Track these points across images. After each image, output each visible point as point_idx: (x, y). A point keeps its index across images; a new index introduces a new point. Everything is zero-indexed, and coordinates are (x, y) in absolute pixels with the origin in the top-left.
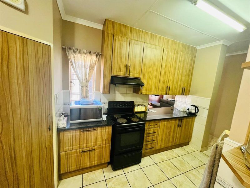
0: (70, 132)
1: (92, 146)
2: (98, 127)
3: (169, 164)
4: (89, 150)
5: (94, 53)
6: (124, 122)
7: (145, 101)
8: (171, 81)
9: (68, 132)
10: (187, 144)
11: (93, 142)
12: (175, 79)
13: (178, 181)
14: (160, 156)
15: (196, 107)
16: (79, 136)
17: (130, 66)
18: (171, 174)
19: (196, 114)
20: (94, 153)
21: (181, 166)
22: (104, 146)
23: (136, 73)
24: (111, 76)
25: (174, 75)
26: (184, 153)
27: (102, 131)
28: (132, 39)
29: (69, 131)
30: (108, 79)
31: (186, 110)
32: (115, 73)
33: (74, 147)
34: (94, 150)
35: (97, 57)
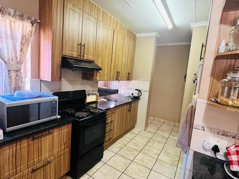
0: (11, 146)
1: (47, 157)
2: (55, 128)
3: (127, 149)
4: (42, 165)
5: (29, 18)
6: (85, 116)
7: (95, 89)
8: (120, 66)
9: (8, 147)
10: (133, 127)
11: (47, 151)
12: (123, 64)
13: (139, 159)
14: (117, 145)
15: (139, 91)
16: (26, 149)
17: (84, 46)
18: (132, 157)
19: (139, 97)
20: (50, 167)
21: (137, 147)
22: (62, 152)
23: (90, 55)
24: (62, 57)
25: (122, 60)
26: (133, 136)
27: (60, 132)
28: (85, 12)
29: (9, 145)
30: (58, 60)
31: (130, 95)
32: (67, 53)
33: (18, 168)
34: (49, 162)
35: (33, 25)
